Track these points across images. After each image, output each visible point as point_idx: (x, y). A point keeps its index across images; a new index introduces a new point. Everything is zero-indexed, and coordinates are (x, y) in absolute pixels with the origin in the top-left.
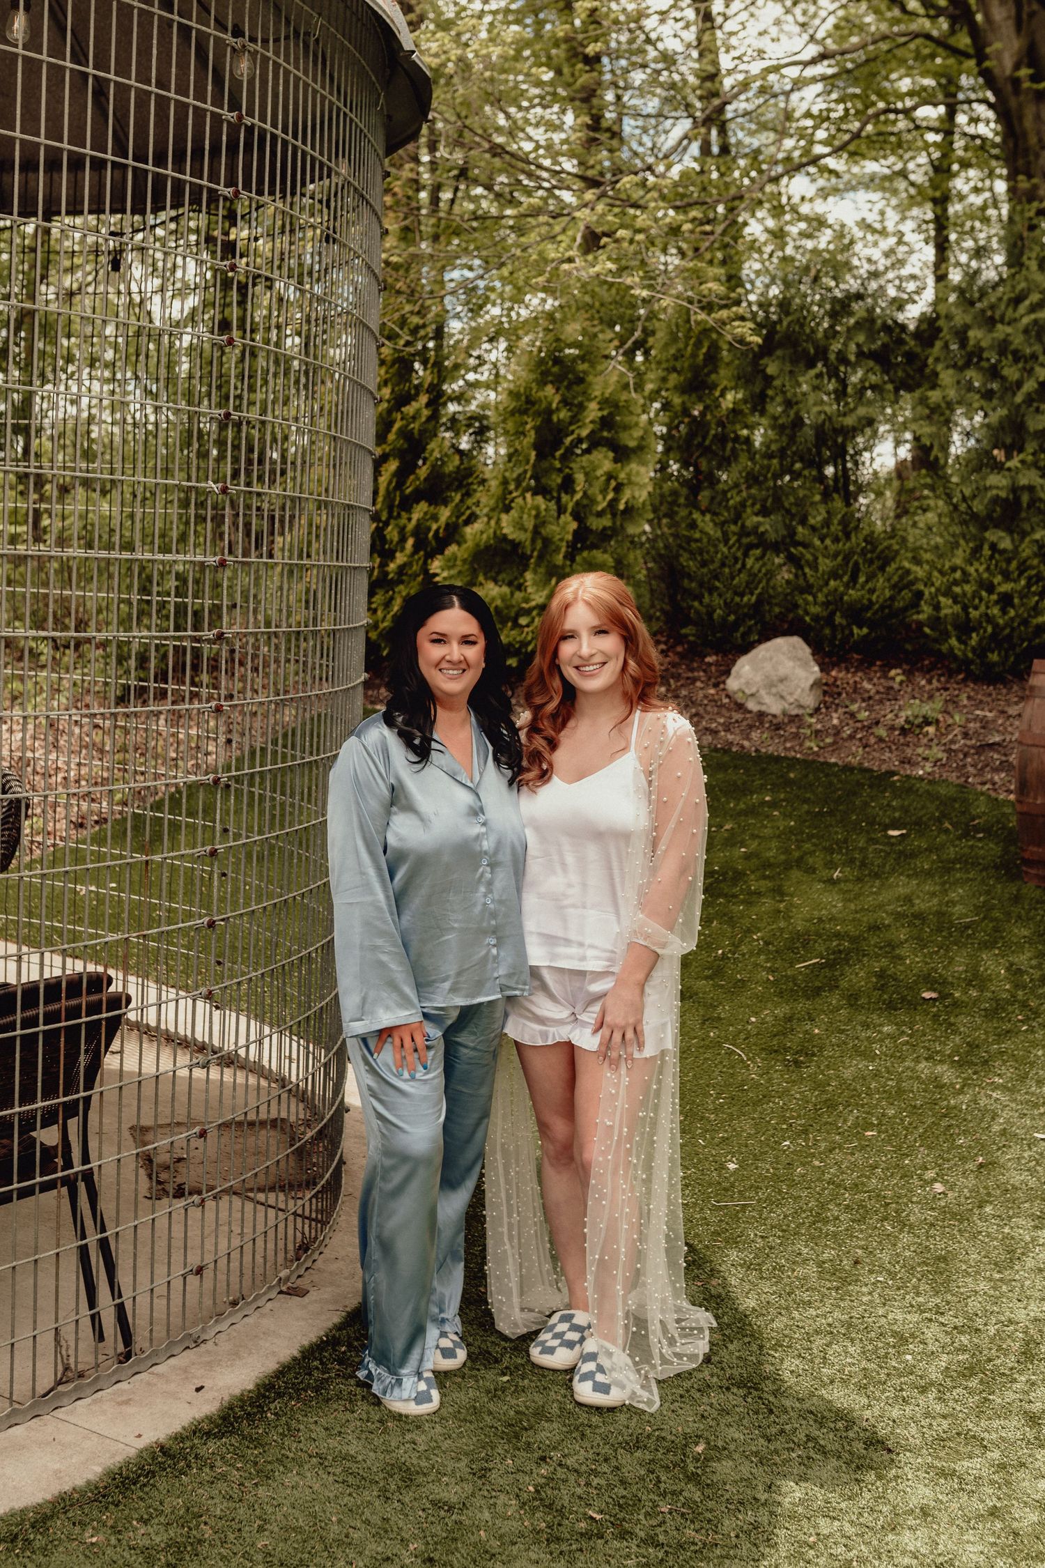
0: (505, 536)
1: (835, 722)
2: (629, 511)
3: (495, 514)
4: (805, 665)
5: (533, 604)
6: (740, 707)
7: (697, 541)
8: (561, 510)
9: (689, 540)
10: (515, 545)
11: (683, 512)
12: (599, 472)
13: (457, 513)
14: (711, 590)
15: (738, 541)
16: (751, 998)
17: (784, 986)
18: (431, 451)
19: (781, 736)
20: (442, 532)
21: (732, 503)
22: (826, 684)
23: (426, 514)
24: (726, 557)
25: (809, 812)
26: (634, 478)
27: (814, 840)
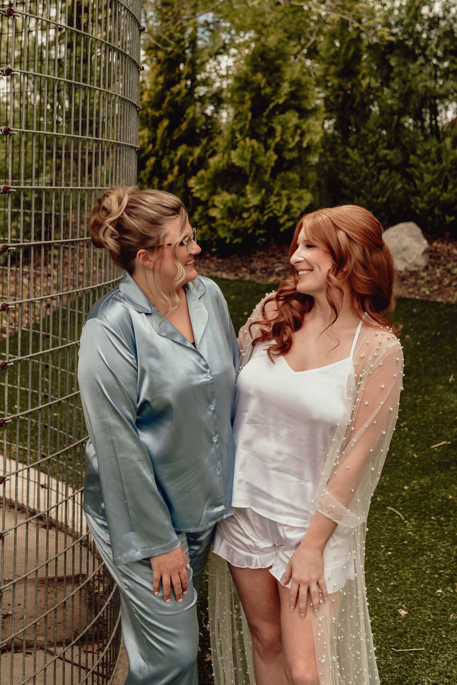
0: (233, 165)
1: (438, 275)
2: (310, 149)
3: (227, 151)
4: (418, 240)
5: (251, 205)
7: (349, 165)
8: (267, 148)
9: (345, 165)
10: (240, 169)
11: (341, 149)
12: (290, 125)
13: (205, 151)
14: (359, 195)
15: (375, 165)
16: (403, 471)
17: (425, 462)
18: (189, 114)
19: (405, 285)
20: (195, 162)
21: (370, 142)
22: (431, 251)
23: (186, 151)
24: (366, 174)
25: (428, 335)
26: (312, 128)
27: (434, 355)
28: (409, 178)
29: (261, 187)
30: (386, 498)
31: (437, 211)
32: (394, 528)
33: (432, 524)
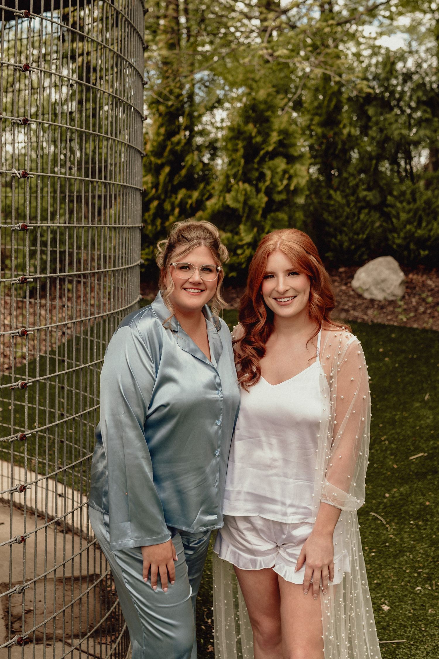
0: (228, 207)
1: (414, 304)
2: (296, 191)
3: (222, 194)
4: (395, 272)
5: (244, 242)
6: (360, 296)
7: (332, 205)
8: (258, 191)
9: (328, 205)
10: (234, 210)
11: (324, 191)
12: (279, 170)
13: (202, 194)
14: (341, 232)
15: (355, 205)
16: (384, 480)
17: (404, 472)
18: (188, 161)
19: (384, 313)
20: (194, 205)
21: (351, 184)
22: (407, 282)
23: (185, 195)
24: (348, 214)
25: (405, 358)
26: (298, 173)
27: (411, 376)
28: (387, 217)
29: (253, 226)
30: (369, 505)
31: (412, 246)
32: (377, 532)
33: (411, 528)
